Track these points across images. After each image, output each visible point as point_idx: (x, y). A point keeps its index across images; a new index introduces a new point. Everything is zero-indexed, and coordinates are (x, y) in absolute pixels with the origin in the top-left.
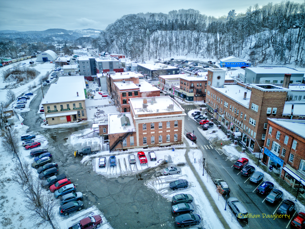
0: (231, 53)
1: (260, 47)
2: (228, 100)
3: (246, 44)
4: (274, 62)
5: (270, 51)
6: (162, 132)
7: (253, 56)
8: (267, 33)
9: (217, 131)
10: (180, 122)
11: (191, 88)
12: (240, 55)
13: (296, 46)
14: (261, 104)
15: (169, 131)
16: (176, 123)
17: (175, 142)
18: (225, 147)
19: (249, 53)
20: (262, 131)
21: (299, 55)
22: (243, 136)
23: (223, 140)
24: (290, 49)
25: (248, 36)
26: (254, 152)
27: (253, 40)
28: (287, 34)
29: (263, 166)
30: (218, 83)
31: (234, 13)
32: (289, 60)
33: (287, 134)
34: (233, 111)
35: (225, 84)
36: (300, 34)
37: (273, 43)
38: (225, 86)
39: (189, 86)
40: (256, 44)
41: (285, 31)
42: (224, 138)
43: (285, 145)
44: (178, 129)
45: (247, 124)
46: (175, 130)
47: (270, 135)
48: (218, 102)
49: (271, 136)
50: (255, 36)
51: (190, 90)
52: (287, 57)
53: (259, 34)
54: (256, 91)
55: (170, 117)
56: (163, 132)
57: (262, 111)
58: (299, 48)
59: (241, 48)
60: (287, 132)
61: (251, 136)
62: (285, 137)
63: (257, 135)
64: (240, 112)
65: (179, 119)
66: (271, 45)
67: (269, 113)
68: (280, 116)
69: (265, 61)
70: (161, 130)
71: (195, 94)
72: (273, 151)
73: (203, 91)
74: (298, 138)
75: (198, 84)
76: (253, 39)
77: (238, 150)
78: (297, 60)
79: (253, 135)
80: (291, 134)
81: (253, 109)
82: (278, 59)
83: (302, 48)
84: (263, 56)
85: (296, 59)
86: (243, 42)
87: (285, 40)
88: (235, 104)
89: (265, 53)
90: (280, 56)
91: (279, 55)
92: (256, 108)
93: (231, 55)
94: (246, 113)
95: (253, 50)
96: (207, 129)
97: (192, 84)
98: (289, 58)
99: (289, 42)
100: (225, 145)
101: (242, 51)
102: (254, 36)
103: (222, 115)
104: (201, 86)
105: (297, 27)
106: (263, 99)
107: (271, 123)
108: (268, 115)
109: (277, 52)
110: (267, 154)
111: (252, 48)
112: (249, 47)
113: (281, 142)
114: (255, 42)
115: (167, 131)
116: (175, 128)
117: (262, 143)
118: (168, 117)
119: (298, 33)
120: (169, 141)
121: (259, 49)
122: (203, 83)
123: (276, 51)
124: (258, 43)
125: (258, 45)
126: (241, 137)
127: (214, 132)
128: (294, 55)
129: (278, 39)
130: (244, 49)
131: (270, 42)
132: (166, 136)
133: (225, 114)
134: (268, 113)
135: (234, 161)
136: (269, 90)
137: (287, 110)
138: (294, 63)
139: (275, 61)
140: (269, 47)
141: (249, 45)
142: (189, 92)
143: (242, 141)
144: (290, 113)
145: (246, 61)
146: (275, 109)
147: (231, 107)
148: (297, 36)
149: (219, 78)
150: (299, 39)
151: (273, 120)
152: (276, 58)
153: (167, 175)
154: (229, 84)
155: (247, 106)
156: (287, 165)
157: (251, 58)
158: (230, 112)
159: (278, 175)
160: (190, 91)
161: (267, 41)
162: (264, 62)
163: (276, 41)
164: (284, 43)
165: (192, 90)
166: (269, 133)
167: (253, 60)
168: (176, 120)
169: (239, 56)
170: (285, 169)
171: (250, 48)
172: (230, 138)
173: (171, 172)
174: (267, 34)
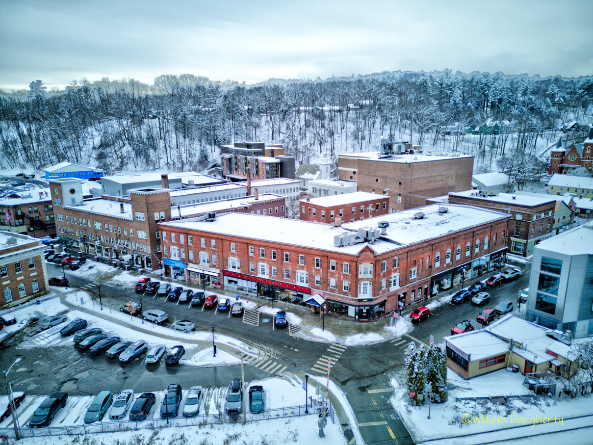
0: (61, 158)
1: (110, 145)
2: (100, 218)
3: (84, 141)
4: (139, 168)
5: (128, 152)
6: (8, 282)
7: (103, 160)
8: (114, 125)
9: (96, 265)
10: (37, 260)
11: (17, 217)
12: (79, 159)
13: (161, 144)
14: (145, 210)
15: (22, 278)
16: (31, 263)
17: (36, 293)
18: (116, 278)
19: (94, 155)
20: (155, 241)
21: (169, 156)
22: (135, 258)
23: (109, 271)
24: (155, 148)
25: (84, 128)
26: (153, 271)
27: (94, 136)
28: (144, 127)
29: (167, 279)
30: (73, 200)
31: (42, 86)
32: (158, 164)
33: (181, 233)
34: (111, 231)
35: (85, 201)
36: (161, 127)
37: (128, 139)
38: (85, 203)
39: (12, 215)
40: (101, 140)
41: (140, 122)
42: (110, 269)
43: (182, 245)
44: (37, 272)
45: (137, 240)
46: (32, 275)
47: (165, 242)
48: (82, 227)
49: (167, 242)
50: (96, 127)
51: (17, 221)
52: (154, 159)
53: (101, 125)
54: (136, 196)
55: (19, 254)
56: (11, 281)
57: (150, 218)
58: (165, 146)
59: (78, 148)
60: (180, 231)
61: (145, 253)
62: (179, 236)
63: (151, 248)
64: (122, 229)
65: (35, 254)
66: (127, 142)
67: (158, 219)
68: (169, 219)
69: (125, 167)
70: (6, 280)
71: (29, 226)
72: (172, 258)
73: (44, 220)
74: (191, 232)
75: (30, 209)
76: (95, 133)
77: (134, 275)
78: (168, 163)
79: (147, 250)
80: (185, 231)
81: (139, 219)
82: (142, 163)
83: (170, 147)
84: (120, 160)
85: (166, 162)
86: (78, 137)
87: (144, 135)
88: (113, 221)
89: (120, 155)
90: (144, 158)
91: (142, 158)
92: (141, 216)
93: (63, 161)
94: (130, 227)
95: (100, 150)
96: (78, 268)
97: (19, 211)
98: (157, 160)
99: (151, 138)
100: (114, 276)
101: (82, 152)
102: (94, 128)
103: (96, 242)
104: (37, 211)
105: (154, 117)
106: (147, 203)
107: (162, 228)
108: (157, 221)
109: (138, 153)
110: (167, 264)
111: (97, 147)
112: (91, 146)
113: (178, 244)
114: (100, 137)
115: (18, 279)
116: (31, 271)
117: (160, 255)
118: (16, 255)
119: (158, 126)
120: (25, 295)
121: (108, 150)
122: (40, 206)
123: (136, 151)
124: (106, 140)
125: (105, 142)
126: (132, 259)
127: (90, 268)
128: (162, 156)
129: (135, 134)
130: (84, 149)
131: (124, 137)
132: (17, 287)
133: (100, 239)
134: (156, 219)
135: (133, 286)
136: (150, 192)
137: (174, 213)
138: (166, 167)
139: (139, 166)
140: (124, 146)
141: (91, 143)
142: (16, 226)
143: (135, 265)
144: (178, 215)
145: (95, 168)
146: (163, 214)
147: (106, 227)
148: (158, 130)
149: (72, 191)
150: (162, 134)
151: (164, 223)
152: (138, 161)
153: (48, 328)
154: (90, 200)
155: (131, 218)
156: (190, 265)
157: (100, 163)
158: (107, 233)
159: (184, 281)
160: (17, 223)
161: (118, 136)
162: (123, 168)
163: (132, 137)
164: (145, 140)
165: (21, 221)
166: (164, 239)
167: (105, 166)
168: (31, 257)
169: (77, 161)
170: (188, 269)
171: (94, 148)
172: (118, 267)
173: (52, 323)
174: (116, 126)
